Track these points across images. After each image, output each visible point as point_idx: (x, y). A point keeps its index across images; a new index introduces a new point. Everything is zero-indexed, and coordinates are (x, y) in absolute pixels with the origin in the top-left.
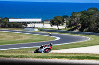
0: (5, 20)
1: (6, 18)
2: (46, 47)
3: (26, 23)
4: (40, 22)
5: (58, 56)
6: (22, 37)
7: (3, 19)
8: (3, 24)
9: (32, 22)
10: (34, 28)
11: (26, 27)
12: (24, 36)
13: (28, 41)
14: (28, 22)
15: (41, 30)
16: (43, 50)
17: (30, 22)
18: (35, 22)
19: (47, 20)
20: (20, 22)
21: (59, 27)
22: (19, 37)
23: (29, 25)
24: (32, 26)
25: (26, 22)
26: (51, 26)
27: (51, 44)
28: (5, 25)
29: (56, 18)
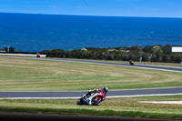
2: (96, 94)
12: (170, 76)
16: (90, 98)
27: (105, 89)
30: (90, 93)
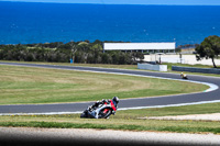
0: (96, 46)
1: (97, 42)
2: (105, 106)
3: (140, 54)
4: (171, 51)
5: (213, 127)
6: (132, 84)
7: (91, 45)
8: (91, 55)
9: (155, 51)
10: (158, 63)
11: (141, 62)
12: (135, 82)
13: (144, 92)
14: (145, 51)
15: (174, 68)
16: (97, 111)
17: (151, 51)
18: (162, 51)
19: (188, 46)
20: (129, 51)
21: (216, 61)
22: (125, 85)
23: (147, 58)
24: (154, 60)
25: (140, 51)
26: (198, 59)
28: (96, 57)
29: (209, 42)
30: (97, 105)
